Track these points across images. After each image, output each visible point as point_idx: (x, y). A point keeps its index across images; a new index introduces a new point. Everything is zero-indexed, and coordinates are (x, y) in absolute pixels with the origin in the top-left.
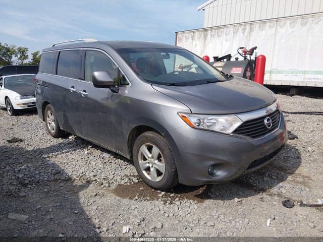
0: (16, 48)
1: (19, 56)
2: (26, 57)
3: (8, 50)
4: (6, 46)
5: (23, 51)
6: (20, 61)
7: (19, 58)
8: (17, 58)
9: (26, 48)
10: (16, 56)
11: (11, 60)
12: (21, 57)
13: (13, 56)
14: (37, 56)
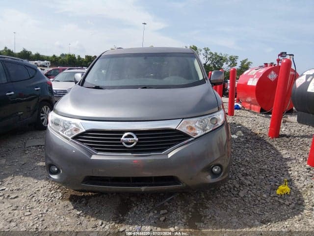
0: (228, 57)
1: (229, 63)
2: (235, 64)
3: (221, 58)
4: (220, 55)
5: (234, 59)
6: (229, 68)
7: (229, 66)
8: (227, 65)
9: (236, 57)
10: (227, 64)
11: (223, 67)
12: (231, 64)
13: (225, 64)
14: (245, 63)
